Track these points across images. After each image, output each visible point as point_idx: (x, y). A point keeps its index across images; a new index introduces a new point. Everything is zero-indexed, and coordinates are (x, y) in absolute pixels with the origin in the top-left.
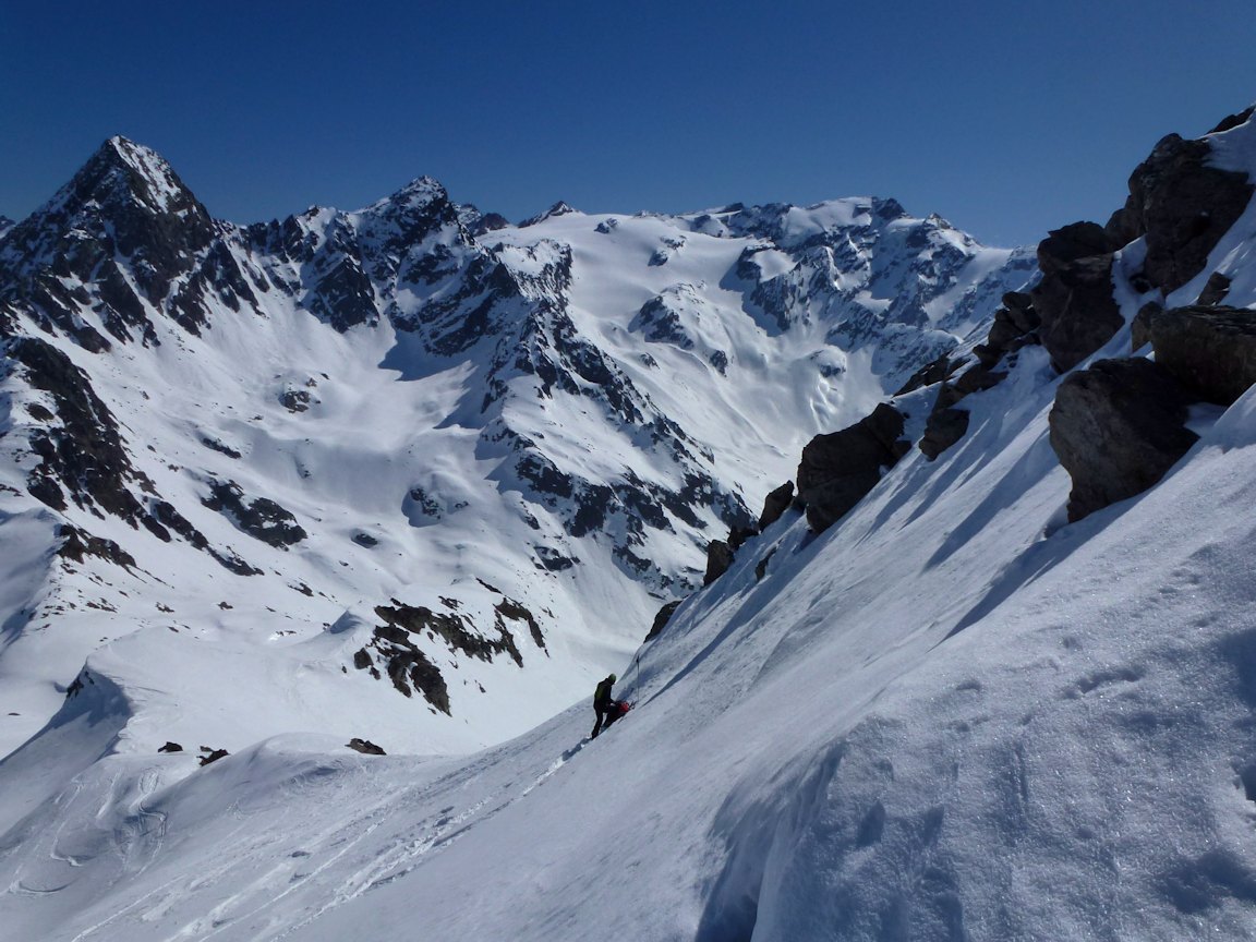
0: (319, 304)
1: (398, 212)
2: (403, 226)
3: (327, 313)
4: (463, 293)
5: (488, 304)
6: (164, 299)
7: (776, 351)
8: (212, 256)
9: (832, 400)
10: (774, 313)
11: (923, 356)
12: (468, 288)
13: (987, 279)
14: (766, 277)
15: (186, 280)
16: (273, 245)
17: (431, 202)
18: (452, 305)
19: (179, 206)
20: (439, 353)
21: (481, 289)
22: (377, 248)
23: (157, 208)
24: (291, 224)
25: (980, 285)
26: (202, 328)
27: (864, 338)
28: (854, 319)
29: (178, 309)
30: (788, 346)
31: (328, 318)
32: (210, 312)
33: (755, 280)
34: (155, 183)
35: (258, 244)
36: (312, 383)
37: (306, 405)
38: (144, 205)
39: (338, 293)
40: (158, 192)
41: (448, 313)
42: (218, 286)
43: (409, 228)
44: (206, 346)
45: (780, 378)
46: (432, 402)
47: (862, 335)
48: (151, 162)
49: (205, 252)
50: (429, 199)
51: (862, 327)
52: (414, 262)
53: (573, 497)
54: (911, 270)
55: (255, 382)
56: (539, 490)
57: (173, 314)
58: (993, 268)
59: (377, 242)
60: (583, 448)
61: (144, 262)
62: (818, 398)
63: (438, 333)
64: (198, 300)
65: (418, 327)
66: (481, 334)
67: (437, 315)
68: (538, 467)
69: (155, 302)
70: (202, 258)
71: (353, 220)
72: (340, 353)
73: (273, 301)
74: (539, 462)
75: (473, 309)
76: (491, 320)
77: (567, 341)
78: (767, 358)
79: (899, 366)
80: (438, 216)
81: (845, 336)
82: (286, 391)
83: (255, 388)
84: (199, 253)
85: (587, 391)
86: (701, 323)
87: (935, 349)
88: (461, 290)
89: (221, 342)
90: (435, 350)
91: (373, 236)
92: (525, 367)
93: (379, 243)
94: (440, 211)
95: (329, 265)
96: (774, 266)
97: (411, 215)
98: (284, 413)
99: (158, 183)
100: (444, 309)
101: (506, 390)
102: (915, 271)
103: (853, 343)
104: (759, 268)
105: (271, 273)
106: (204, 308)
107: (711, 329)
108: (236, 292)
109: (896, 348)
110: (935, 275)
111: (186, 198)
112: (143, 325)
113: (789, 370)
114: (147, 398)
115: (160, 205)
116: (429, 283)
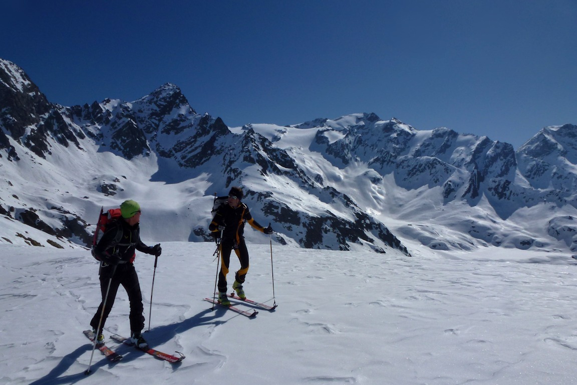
0: (115, 144)
1: (155, 99)
2: (159, 106)
3: (120, 149)
4: (198, 135)
5: (213, 139)
6: (22, 137)
7: (345, 174)
8: (50, 117)
9: (381, 193)
10: (340, 157)
11: (420, 169)
12: (201, 132)
13: (424, 143)
14: (332, 142)
15: (36, 128)
16: (85, 116)
17: (173, 94)
18: (193, 142)
19: (30, 90)
20: (188, 166)
21: (208, 132)
22: (145, 117)
23: (16, 89)
24: (96, 106)
25: (421, 146)
26: (46, 154)
27: (388, 164)
28: (381, 156)
29: (31, 142)
30: (350, 171)
31: (121, 152)
32: (51, 146)
33: (326, 144)
34: (15, 78)
35: (77, 116)
36: (117, 180)
37: (115, 192)
38: (8, 86)
39: (126, 138)
40: (17, 82)
41: (190, 146)
42: (55, 134)
43: (162, 107)
44: (49, 163)
45: (351, 185)
46: (191, 188)
47: (386, 163)
48: (13, 68)
49: (46, 116)
50: (171, 93)
51: (386, 159)
52: (167, 123)
53: (301, 224)
54: (388, 142)
55: (81, 181)
56: (280, 221)
57: (27, 145)
58: (425, 138)
59: (146, 114)
60: (297, 199)
61: (8, 116)
62: (373, 193)
63: (186, 156)
64: (43, 139)
65: (173, 155)
66: (211, 154)
67: (184, 148)
68: (277, 208)
69: (16, 138)
70: (44, 119)
71: (130, 105)
72: (130, 169)
73: (87, 143)
74: (277, 205)
75: (205, 142)
76: (216, 147)
77: (269, 148)
78: (342, 177)
79: (408, 175)
80: (178, 101)
81: (378, 164)
82: (102, 184)
83: (82, 184)
84: (43, 116)
85: (286, 173)
86: (306, 163)
87: (426, 165)
88: (197, 133)
89: (58, 161)
90: (185, 165)
91: (142, 112)
92: (250, 160)
93: (146, 115)
94: (177, 99)
95: (119, 125)
96: (334, 137)
97: (163, 100)
98: (102, 196)
99: (17, 78)
100: (187, 144)
101: (241, 173)
102: (390, 142)
103: (382, 167)
104: (327, 138)
105: (86, 130)
106: (47, 144)
107: (311, 165)
108: (66, 137)
109: (404, 167)
110: (400, 143)
111: (33, 87)
112: (8, 148)
113: (355, 181)
114: (12, 185)
115: (18, 88)
116: (176, 133)
